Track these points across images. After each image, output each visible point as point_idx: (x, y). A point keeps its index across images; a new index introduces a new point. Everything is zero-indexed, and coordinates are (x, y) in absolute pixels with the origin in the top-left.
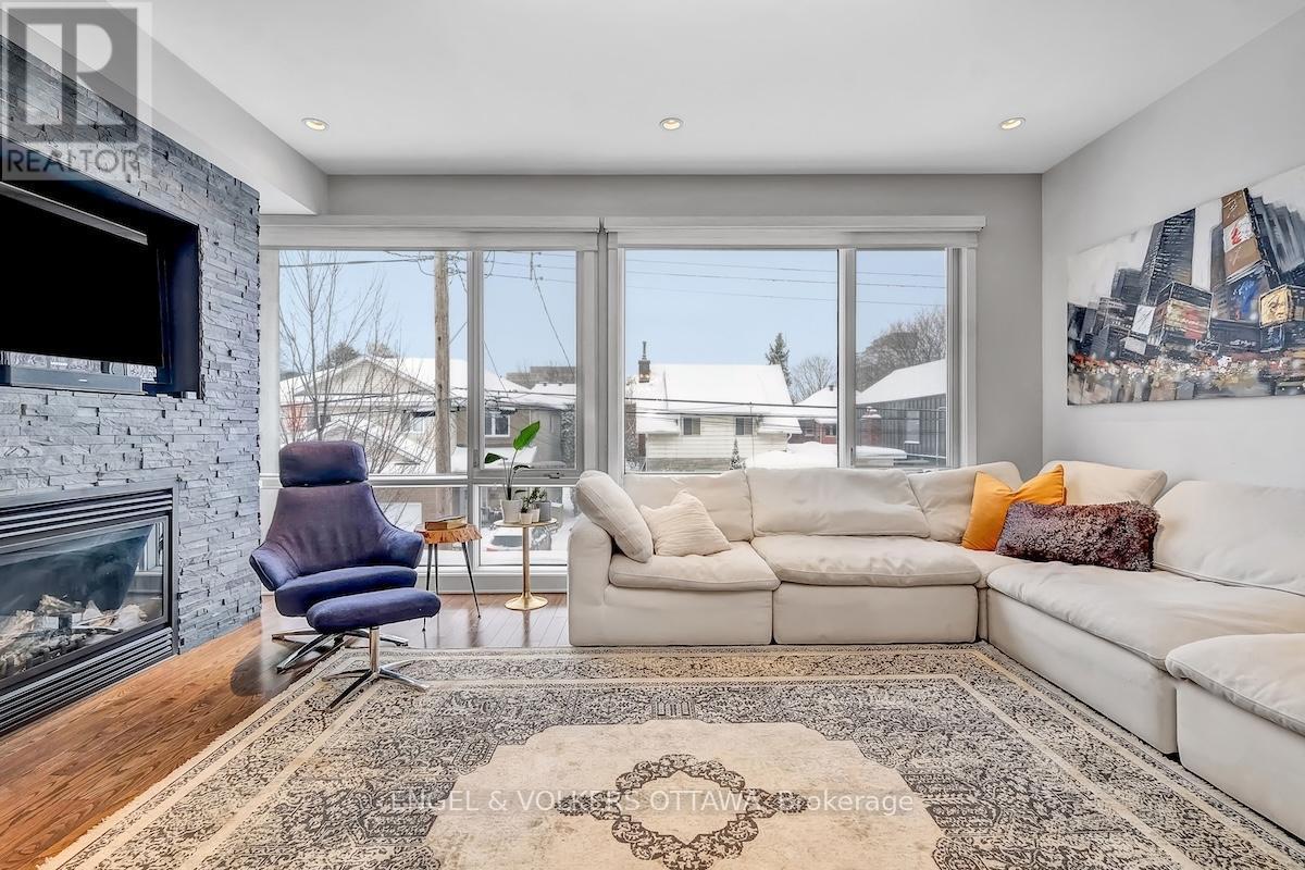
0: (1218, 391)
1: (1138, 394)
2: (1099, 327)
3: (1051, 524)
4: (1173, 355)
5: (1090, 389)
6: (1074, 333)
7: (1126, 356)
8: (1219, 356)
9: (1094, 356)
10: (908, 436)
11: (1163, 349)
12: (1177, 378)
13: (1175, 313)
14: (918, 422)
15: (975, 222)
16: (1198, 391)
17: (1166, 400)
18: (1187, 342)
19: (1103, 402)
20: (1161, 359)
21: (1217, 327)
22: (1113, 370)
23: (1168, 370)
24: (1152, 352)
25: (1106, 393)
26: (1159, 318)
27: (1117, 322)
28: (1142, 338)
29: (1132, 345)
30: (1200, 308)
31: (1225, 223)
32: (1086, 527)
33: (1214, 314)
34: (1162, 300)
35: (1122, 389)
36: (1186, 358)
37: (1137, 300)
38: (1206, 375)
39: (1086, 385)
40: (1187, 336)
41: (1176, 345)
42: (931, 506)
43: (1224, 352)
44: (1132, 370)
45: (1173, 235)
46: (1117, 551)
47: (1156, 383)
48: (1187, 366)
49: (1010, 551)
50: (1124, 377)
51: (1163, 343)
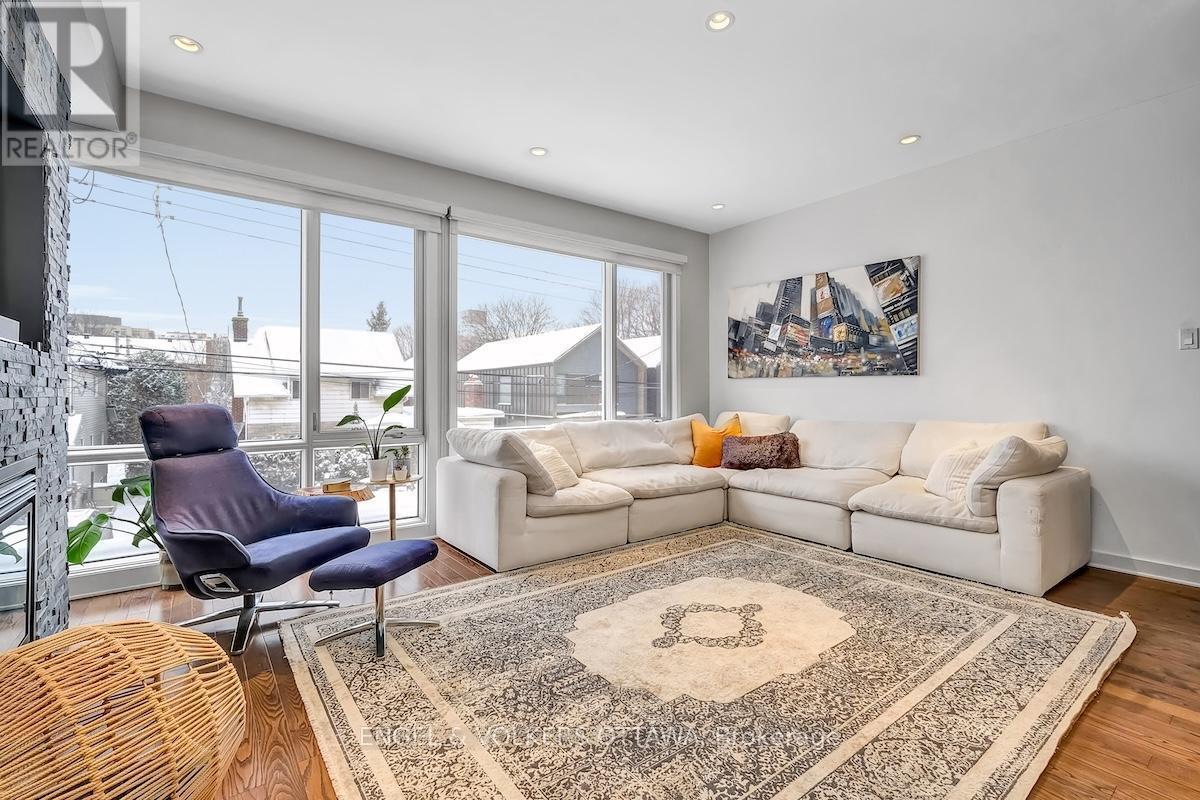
0: (814, 373)
1: (772, 373)
2: (748, 333)
3: (751, 448)
4: (791, 353)
5: (742, 369)
6: (732, 336)
7: (764, 351)
8: (815, 355)
9: (745, 350)
11: (785, 349)
12: (793, 365)
13: (792, 331)
15: (683, 259)
16: (804, 373)
17: (787, 377)
18: (798, 346)
19: (751, 377)
20: (785, 355)
21: (813, 340)
22: (757, 359)
23: (788, 361)
24: (779, 351)
25: (753, 372)
26: (783, 332)
27: (759, 332)
28: (774, 342)
29: (767, 345)
30: (805, 329)
31: (817, 287)
32: (770, 447)
33: (812, 333)
34: (785, 322)
35: (762, 371)
36: (798, 355)
37: (772, 322)
38: (808, 364)
39: (740, 367)
40: (799, 343)
41: (793, 347)
42: (674, 443)
43: (817, 353)
44: (768, 360)
45: (791, 289)
46: (787, 459)
47: (781, 368)
48: (798, 359)
49: (731, 466)
50: (764, 363)
51: (786, 346)
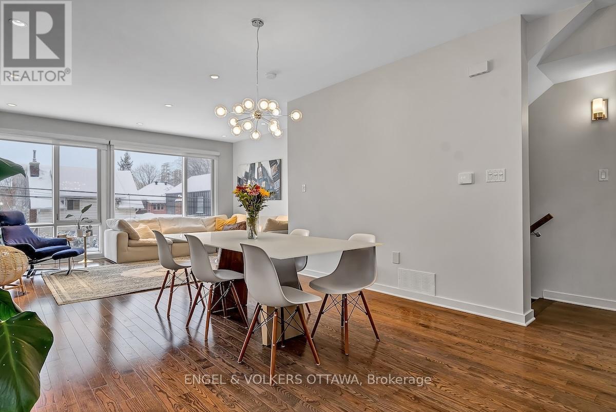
2: (242, 183)
6: (238, 183)
10: (198, 209)
14: (203, 203)
15: (218, 154)
34: (251, 179)
37: (248, 179)
45: (253, 167)
